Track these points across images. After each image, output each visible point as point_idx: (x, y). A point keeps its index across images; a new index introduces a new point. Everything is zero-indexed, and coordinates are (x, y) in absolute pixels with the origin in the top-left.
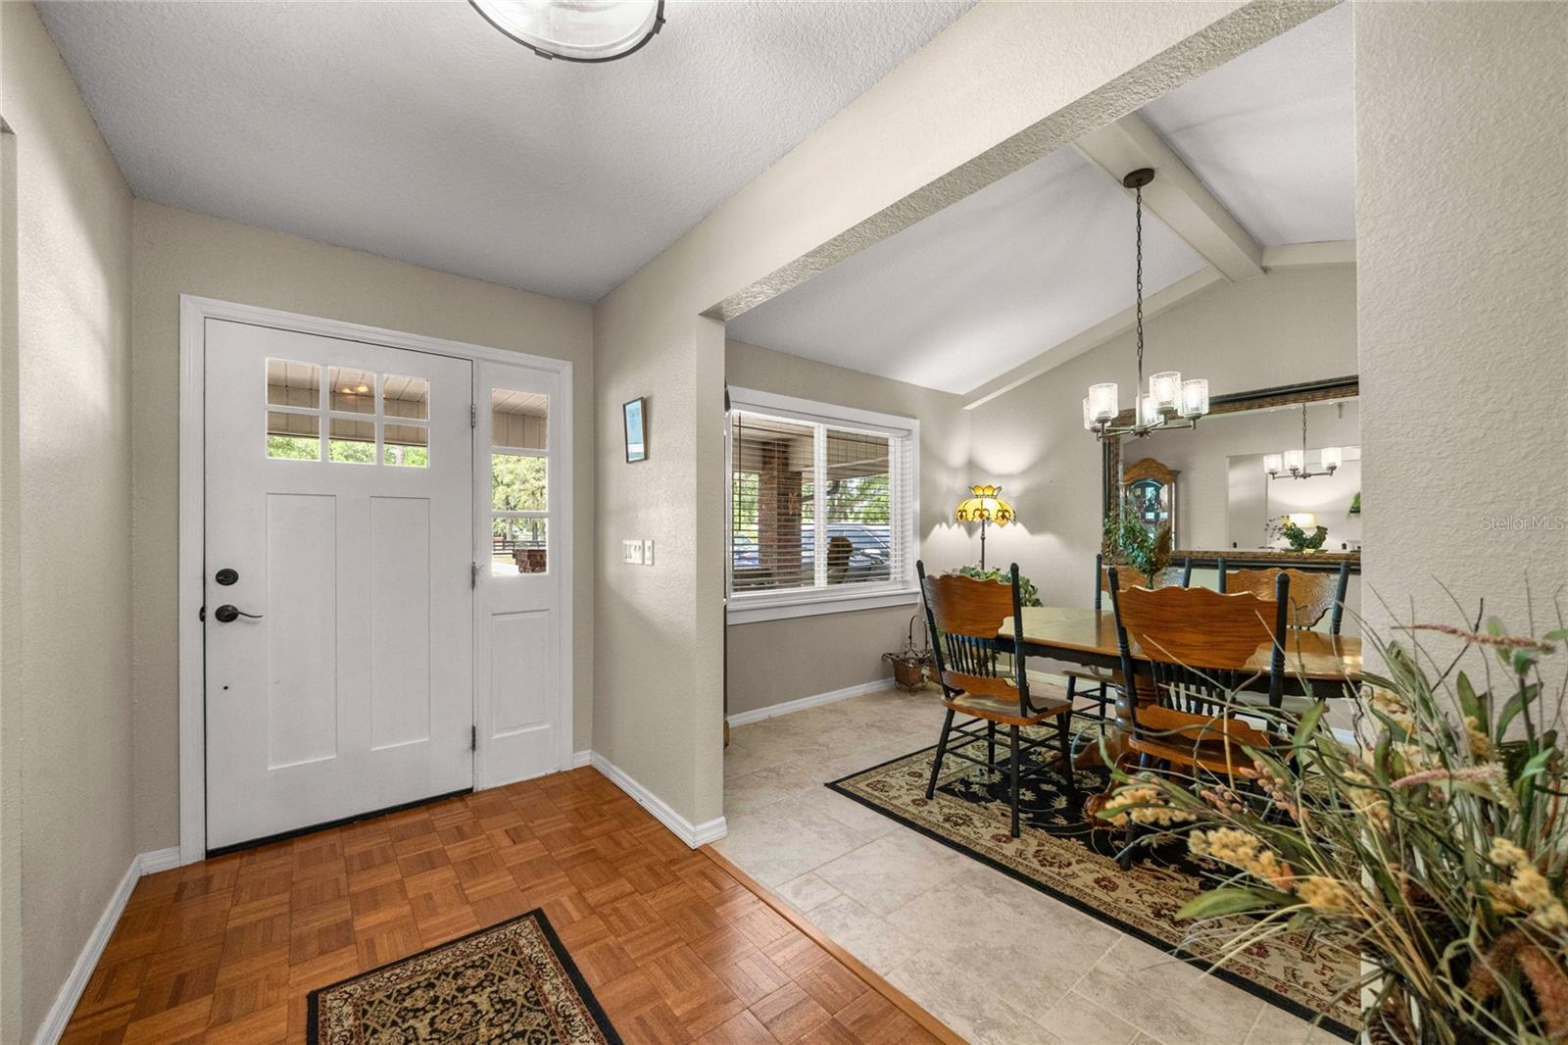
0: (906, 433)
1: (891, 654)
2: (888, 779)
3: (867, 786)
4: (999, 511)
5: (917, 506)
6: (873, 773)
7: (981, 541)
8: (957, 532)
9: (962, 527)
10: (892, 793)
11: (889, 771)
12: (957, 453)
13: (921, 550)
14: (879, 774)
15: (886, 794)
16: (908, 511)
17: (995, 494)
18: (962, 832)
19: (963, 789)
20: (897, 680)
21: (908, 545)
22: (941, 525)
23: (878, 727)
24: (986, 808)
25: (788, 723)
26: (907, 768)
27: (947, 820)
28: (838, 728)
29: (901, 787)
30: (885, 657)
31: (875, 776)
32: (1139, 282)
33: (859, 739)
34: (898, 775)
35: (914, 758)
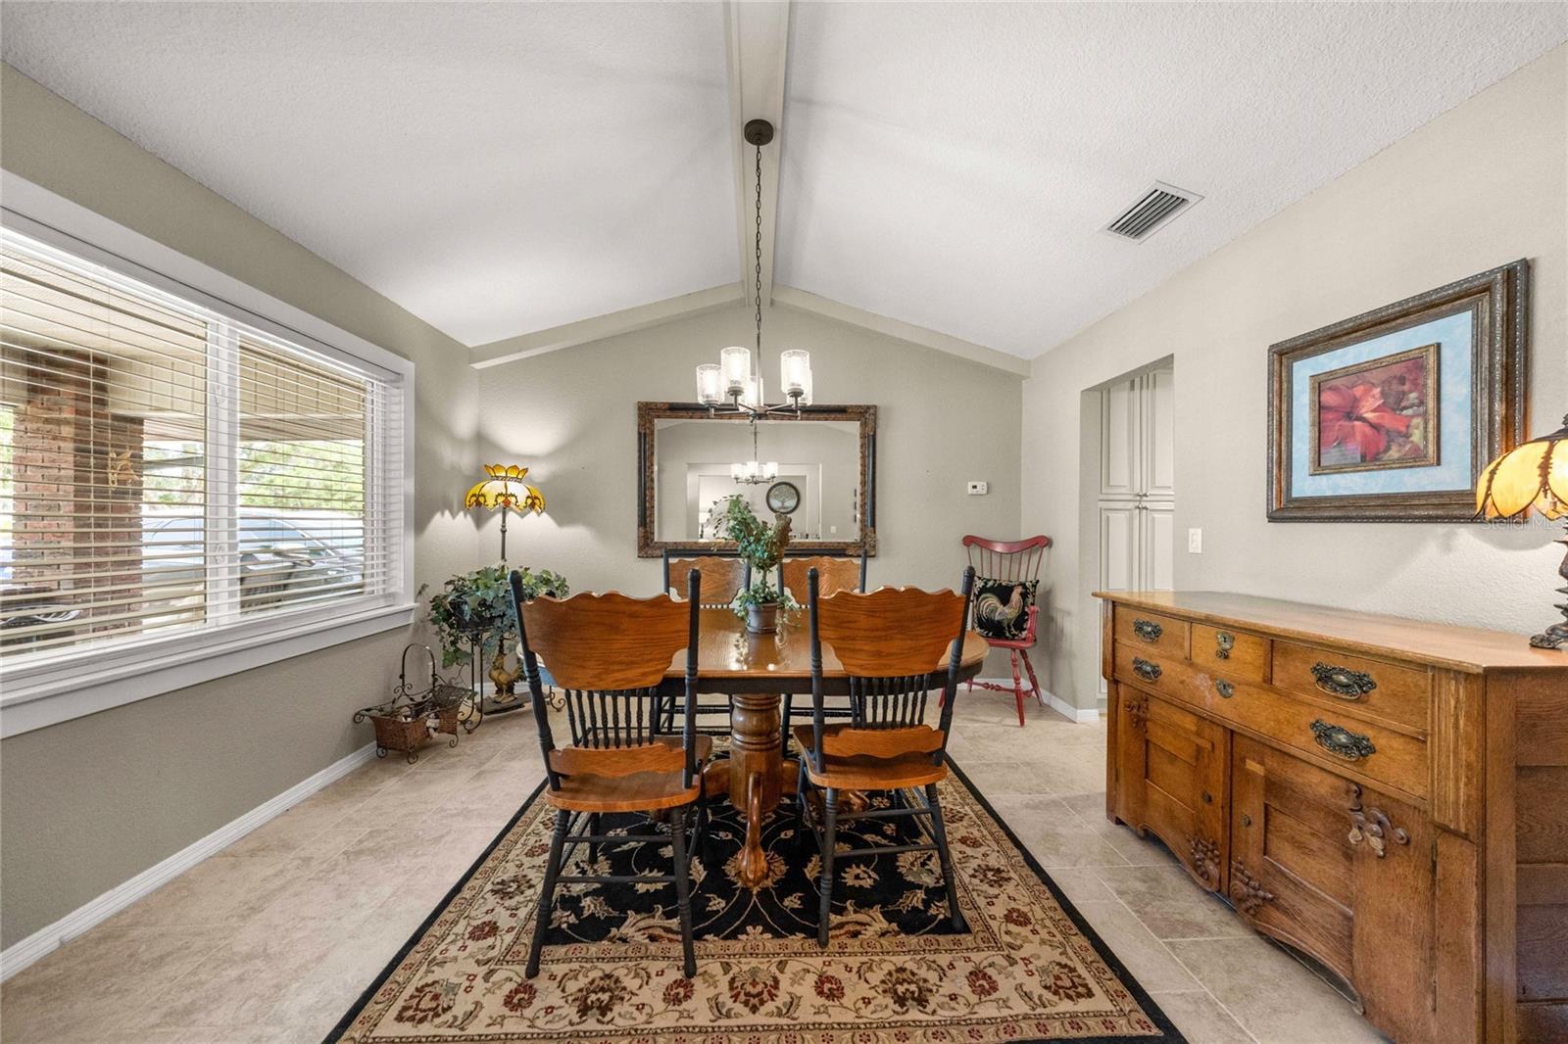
0: (393, 377)
1: (368, 710)
2: (439, 973)
3: (400, 1018)
4: (528, 497)
5: (410, 486)
6: (399, 974)
7: (500, 534)
8: (463, 522)
9: (469, 517)
10: (462, 1005)
11: (430, 950)
12: (464, 422)
13: (416, 548)
14: (413, 968)
15: (448, 1017)
16: (394, 491)
17: (520, 477)
18: (620, 1022)
19: (572, 919)
20: (379, 746)
21: (394, 540)
22: (443, 514)
23: (371, 851)
24: (624, 940)
25: (134, 933)
26: (463, 923)
27: (584, 1011)
28: (283, 888)
29: (471, 977)
30: (357, 718)
31: (409, 980)
32: (758, 248)
33: (339, 897)
34: (453, 951)
35: (466, 893)
